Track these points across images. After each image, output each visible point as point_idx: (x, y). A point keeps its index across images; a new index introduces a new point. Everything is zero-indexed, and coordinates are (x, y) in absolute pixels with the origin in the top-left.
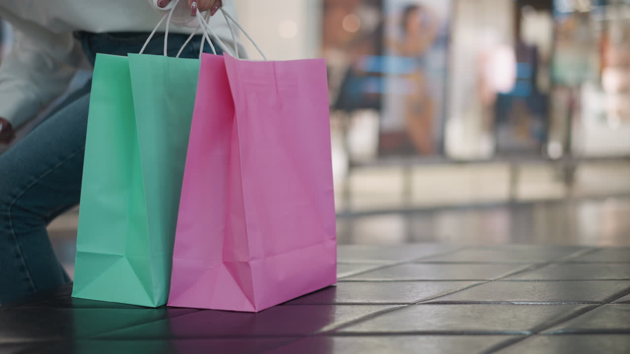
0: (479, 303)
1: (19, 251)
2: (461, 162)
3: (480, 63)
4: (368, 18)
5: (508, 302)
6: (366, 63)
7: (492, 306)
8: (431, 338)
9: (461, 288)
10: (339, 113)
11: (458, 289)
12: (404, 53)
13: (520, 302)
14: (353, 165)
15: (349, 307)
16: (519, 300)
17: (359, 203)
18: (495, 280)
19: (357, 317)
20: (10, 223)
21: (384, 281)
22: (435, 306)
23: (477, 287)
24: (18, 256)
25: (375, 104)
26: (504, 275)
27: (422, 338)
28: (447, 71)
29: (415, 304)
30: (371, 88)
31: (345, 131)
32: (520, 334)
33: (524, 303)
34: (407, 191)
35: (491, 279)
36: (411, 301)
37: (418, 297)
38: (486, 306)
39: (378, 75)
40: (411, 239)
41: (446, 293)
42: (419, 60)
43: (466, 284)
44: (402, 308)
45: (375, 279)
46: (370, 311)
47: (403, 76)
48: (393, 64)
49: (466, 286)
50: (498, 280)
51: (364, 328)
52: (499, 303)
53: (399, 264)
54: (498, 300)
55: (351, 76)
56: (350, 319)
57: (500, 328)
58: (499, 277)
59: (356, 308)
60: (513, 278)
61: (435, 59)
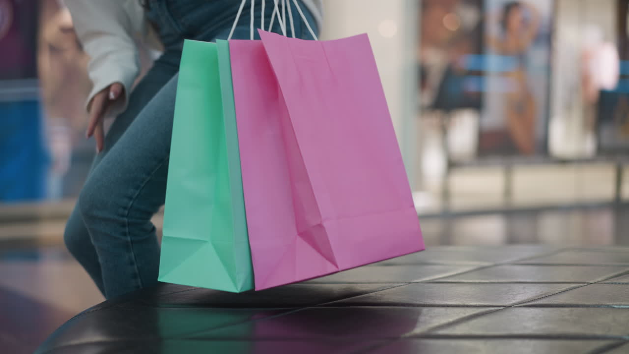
0: (577, 306)
1: (134, 259)
2: (563, 162)
3: (584, 59)
4: (468, 16)
5: (608, 306)
6: (467, 61)
7: (592, 310)
8: (527, 342)
9: (559, 290)
10: (439, 113)
11: (557, 292)
12: (504, 52)
13: (620, 305)
14: (452, 165)
15: (442, 310)
16: (618, 303)
17: (458, 203)
18: (595, 283)
19: (451, 320)
20: (127, 230)
21: (480, 283)
22: (532, 310)
23: (577, 289)
24: (132, 264)
25: (476, 103)
26: (605, 277)
27: (518, 342)
28: (549, 69)
29: (511, 306)
30: (471, 86)
31: (444, 131)
32: (620, 339)
33: (625, 307)
34: (508, 191)
35: (591, 282)
36: (508, 303)
37: (514, 300)
38: (584, 309)
39: (479, 74)
40: (512, 240)
41: (544, 296)
42: (521, 58)
43: (565, 287)
44: (497, 311)
45: (471, 281)
46: (465, 313)
47: (504, 74)
48: (493, 62)
49: (564, 289)
50: (598, 282)
51: (459, 330)
52: (598, 306)
53: (496, 265)
54: (597, 303)
55: (450, 74)
56: (444, 321)
57: (599, 332)
58: (600, 279)
59: (450, 310)
60: (615, 280)
61: (537, 57)
